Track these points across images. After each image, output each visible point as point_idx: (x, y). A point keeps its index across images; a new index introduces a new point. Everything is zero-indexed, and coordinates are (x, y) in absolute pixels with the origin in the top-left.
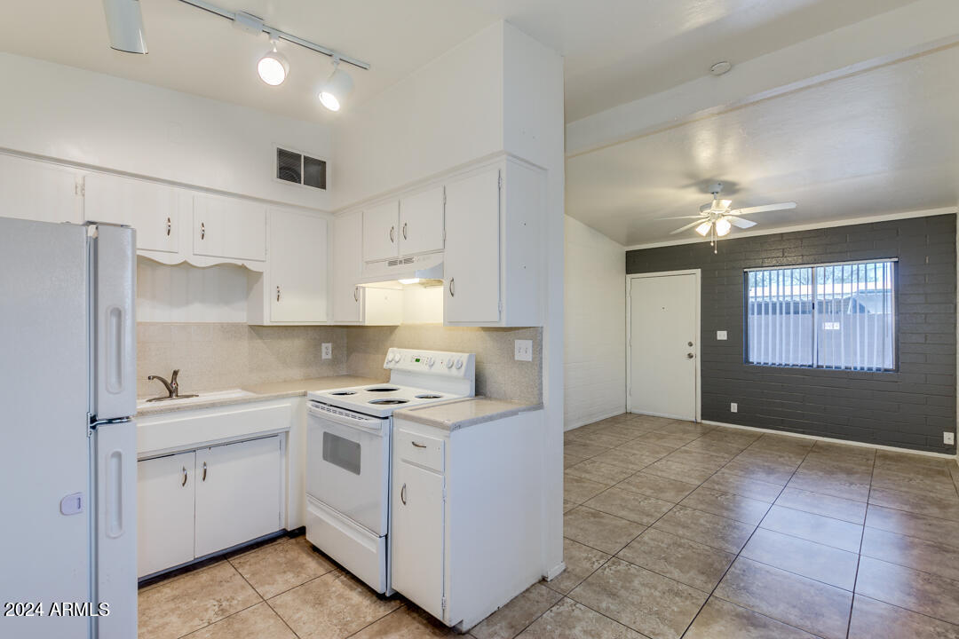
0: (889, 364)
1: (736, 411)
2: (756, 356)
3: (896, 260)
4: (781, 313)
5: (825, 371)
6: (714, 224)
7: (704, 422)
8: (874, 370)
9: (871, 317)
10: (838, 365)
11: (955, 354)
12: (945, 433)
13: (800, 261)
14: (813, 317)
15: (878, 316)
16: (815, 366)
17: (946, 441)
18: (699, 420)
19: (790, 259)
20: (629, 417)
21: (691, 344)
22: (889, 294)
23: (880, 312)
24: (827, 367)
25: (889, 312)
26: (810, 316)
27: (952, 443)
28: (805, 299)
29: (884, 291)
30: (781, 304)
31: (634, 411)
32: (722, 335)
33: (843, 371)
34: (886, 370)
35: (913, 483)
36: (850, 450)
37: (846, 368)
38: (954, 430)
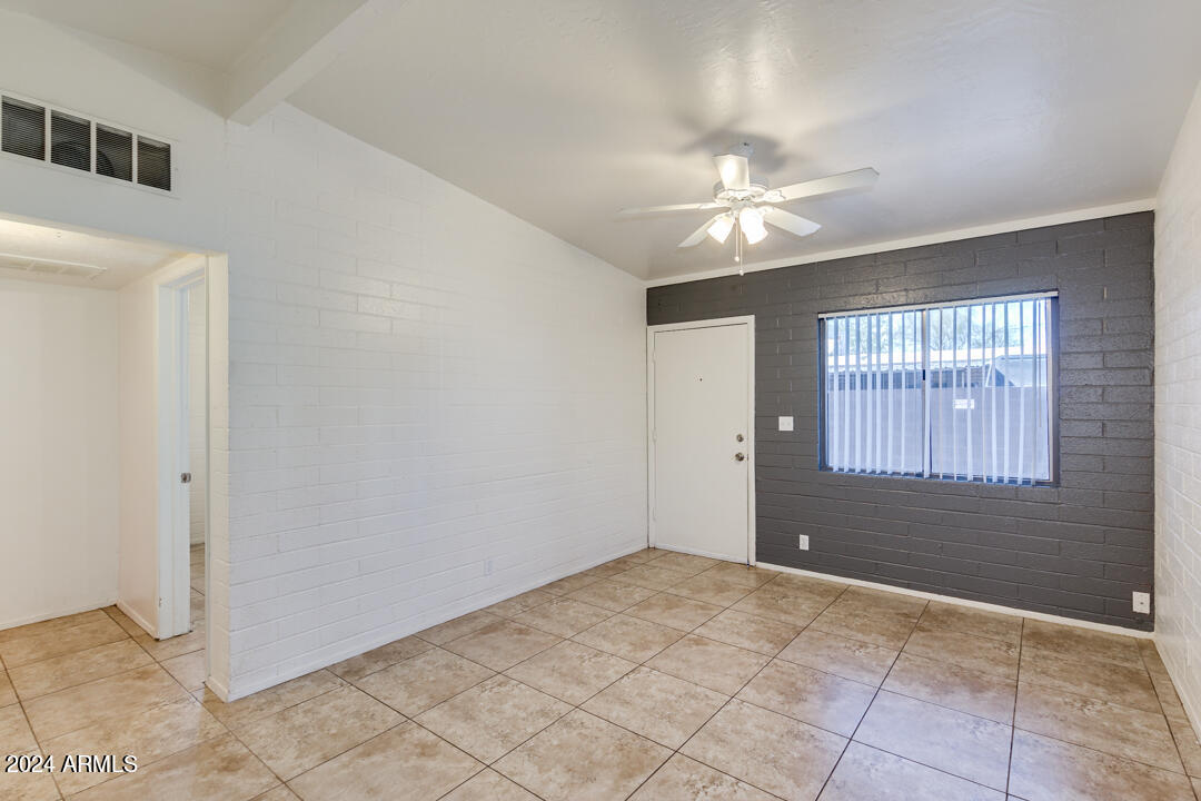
0: (1043, 472)
1: (807, 548)
2: (838, 459)
3: (1055, 294)
4: (874, 387)
5: (941, 484)
6: (737, 219)
7: (762, 565)
8: (1020, 482)
9: (1015, 392)
10: (963, 473)
11: (1152, 456)
12: (1134, 593)
13: (902, 300)
14: (924, 391)
15: (1026, 389)
16: (926, 475)
17: (1137, 608)
18: (753, 562)
19: (887, 296)
20: (652, 555)
21: (740, 439)
22: (1043, 360)
23: (1031, 385)
24: (944, 477)
25: (1044, 385)
26: (919, 391)
27: (1147, 611)
28: (911, 368)
29: (1035, 358)
30: (874, 376)
31: (659, 545)
32: (786, 424)
33: (969, 485)
34: (1039, 483)
35: (1090, 712)
36: (982, 620)
37: (975, 479)
38: (1150, 588)
